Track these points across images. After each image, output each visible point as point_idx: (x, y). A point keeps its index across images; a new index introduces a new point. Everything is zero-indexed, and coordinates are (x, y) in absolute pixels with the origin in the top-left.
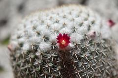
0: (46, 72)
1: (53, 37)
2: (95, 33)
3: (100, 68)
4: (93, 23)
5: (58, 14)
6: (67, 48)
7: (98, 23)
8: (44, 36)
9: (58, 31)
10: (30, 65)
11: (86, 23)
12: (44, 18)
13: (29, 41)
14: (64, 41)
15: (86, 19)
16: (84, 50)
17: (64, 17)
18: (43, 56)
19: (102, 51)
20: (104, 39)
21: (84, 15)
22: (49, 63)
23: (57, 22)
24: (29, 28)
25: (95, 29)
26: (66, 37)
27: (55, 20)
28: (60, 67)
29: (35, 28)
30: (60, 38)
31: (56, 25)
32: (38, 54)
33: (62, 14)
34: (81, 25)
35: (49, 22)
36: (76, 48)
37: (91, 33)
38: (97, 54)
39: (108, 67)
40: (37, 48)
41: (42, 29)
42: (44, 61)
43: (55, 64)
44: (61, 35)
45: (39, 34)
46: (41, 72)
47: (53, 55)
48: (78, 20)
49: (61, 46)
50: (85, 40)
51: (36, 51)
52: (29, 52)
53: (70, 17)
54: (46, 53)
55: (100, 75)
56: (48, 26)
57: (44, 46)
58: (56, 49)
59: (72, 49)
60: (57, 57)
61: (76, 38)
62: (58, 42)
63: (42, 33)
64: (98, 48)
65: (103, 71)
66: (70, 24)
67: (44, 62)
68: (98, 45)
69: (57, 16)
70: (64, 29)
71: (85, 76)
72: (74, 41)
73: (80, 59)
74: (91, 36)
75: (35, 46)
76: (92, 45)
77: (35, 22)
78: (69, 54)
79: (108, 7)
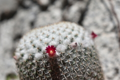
0: (40, 75)
1: (44, 48)
2: (76, 43)
3: (81, 70)
5: (49, 31)
6: (54, 56)
8: (38, 48)
9: (48, 44)
10: (29, 70)
11: (69, 36)
14: (51, 51)
15: (70, 33)
16: (68, 57)
17: (54, 33)
18: (38, 63)
19: (83, 57)
20: (84, 48)
21: (69, 30)
22: (42, 68)
23: (48, 37)
24: (28, 43)
26: (53, 48)
27: (46, 36)
28: (50, 71)
29: (31, 42)
30: (48, 49)
31: (46, 39)
32: (34, 61)
33: (52, 31)
34: (66, 38)
35: (42, 37)
36: (61, 56)
37: (73, 44)
38: (78, 60)
39: (88, 70)
40: (33, 57)
41: (37, 42)
43: (46, 68)
44: (49, 46)
45: (34, 47)
46: (37, 75)
47: (44, 62)
48: (64, 34)
49: (50, 54)
50: (68, 49)
51: (33, 59)
52: (28, 60)
53: (58, 32)
54: (39, 60)
55: (81, 75)
56: (41, 40)
57: (38, 55)
58: (46, 57)
59: (58, 57)
60: (47, 63)
61: (61, 48)
62: (47, 52)
63: (37, 46)
64: (79, 55)
65: (84, 73)
66: (57, 38)
67: (39, 68)
68: (80, 53)
69: (48, 32)
70: (52, 42)
72: (59, 50)
73: (64, 64)
74: (73, 46)
75: (31, 55)
76: (74, 53)
77: (32, 38)
78: (56, 60)
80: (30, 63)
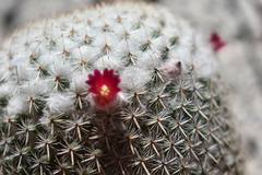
0: (65, 165)
1: (80, 79)
2: (179, 64)
3: (194, 149)
4: (174, 41)
5: (89, 23)
6: (113, 104)
7: (185, 40)
8: (58, 78)
9: (90, 65)
10: (25, 150)
11: (156, 42)
12: (56, 33)
13: (23, 92)
14: (105, 88)
15: (156, 34)
16: (154, 108)
17: (105, 29)
18: (57, 126)
19: (198, 108)
20: (201, 81)
21: (150, 24)
22: (71, 142)
23: (88, 42)
24: (20, 60)
25: (179, 55)
26: (111, 78)
27: (82, 38)
28: (97, 152)
29: (34, 59)
30: (95, 80)
31: (85, 49)
32: (45, 121)
33: (99, 24)
34: (145, 47)
35: (68, 44)
36: (135, 104)
37: (170, 64)
38: (186, 116)
39: (212, 147)
40: (42, 108)
41: (52, 59)
42: (59, 138)
43: (86, 144)
44: (97, 72)
45: (45, 73)
46: (53, 164)
47: (80, 122)
48: (139, 36)
49: (99, 99)
50: (156, 82)
51: (40, 114)
52: (23, 117)
53: (118, 28)
54: (64, 118)
55: (194, 165)
56: (67, 53)
57: (58, 102)
58: (86, 106)
59: (126, 106)
60: (90, 127)
61: (135, 78)
62: (90, 90)
63: (52, 70)
64: (188, 103)
65: (202, 157)
66: (119, 47)
67: (60, 142)
68: (189, 94)
69: (88, 28)
70: (105, 57)
71: (160, 171)
72: (130, 86)
73: (145, 129)
74: (171, 73)
75: (36, 102)
76: (173, 95)
77: (34, 45)
78: (118, 118)
79: (210, 8)
80: (31, 128)
